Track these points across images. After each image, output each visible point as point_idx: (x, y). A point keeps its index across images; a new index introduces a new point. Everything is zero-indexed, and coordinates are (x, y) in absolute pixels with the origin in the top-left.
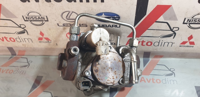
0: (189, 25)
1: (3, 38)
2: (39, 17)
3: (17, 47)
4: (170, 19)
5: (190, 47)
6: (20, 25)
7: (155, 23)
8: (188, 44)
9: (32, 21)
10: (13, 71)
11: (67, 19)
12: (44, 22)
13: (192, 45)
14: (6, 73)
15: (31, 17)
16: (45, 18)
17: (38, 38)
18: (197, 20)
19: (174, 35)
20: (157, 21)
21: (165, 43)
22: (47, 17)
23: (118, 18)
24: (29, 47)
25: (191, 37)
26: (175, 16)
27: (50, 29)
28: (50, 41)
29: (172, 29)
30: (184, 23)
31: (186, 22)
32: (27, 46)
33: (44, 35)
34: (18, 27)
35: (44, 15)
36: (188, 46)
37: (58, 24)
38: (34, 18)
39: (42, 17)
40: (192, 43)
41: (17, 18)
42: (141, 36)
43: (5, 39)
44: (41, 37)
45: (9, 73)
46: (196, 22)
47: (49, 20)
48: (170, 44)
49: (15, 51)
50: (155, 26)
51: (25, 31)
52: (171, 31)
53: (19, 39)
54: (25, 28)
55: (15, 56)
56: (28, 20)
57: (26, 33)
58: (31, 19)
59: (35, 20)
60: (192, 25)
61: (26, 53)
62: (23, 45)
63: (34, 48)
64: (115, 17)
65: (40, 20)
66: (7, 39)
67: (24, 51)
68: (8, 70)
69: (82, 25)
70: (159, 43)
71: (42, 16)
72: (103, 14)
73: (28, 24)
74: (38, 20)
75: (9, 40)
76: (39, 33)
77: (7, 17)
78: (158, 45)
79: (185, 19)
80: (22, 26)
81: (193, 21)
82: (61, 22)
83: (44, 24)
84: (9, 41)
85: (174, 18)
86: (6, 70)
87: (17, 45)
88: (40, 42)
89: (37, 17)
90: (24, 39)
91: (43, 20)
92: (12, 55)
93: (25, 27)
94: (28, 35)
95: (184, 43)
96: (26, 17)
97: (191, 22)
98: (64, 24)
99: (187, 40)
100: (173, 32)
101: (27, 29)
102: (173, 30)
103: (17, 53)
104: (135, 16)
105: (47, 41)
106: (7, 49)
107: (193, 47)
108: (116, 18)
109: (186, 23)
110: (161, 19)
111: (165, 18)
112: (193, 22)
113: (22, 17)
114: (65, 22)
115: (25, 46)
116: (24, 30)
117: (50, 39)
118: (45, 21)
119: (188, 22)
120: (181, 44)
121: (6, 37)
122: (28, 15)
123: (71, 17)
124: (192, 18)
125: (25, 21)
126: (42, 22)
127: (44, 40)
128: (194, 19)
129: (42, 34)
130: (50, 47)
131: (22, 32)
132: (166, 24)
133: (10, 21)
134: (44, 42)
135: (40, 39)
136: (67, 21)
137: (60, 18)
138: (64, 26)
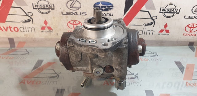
0: (164, 14)
1: (7, 27)
2: (47, 5)
3: (18, 38)
4: (150, 8)
5: (167, 35)
6: (28, 13)
7: (139, 12)
8: (164, 32)
9: (40, 9)
10: (13, 57)
11: (71, 8)
12: (50, 10)
13: (168, 33)
14: (6, 58)
15: (40, 5)
16: (52, 6)
17: (41, 27)
18: (169, 10)
19: (154, 23)
20: (141, 10)
21: (147, 31)
22: (54, 5)
23: (112, 7)
24: (30, 37)
25: (166, 26)
26: (153, 6)
27: (54, 18)
28: (51, 31)
29: (152, 17)
30: (160, 12)
31: (161, 11)
32: (28, 37)
33: (48, 24)
34: (26, 15)
35: (51, 3)
36: (164, 34)
37: (62, 13)
38: (42, 6)
39: (49, 6)
40: (167, 31)
41: (27, 6)
42: (129, 24)
43: (9, 29)
44: (44, 25)
45: (10, 58)
46: (169, 12)
47: (55, 8)
48: (151, 32)
49: (15, 43)
50: (139, 14)
51: (31, 20)
52: (151, 20)
53: (23, 28)
54: (32, 17)
55: (13, 48)
56: (37, 8)
57: (31, 22)
58: (40, 7)
59: (43, 8)
60: (166, 14)
61: (26, 45)
62: (25, 35)
63: (35, 38)
64: (109, 6)
65: (47, 8)
66: (11, 28)
67: (24, 43)
68: (8, 57)
69: (82, 13)
70: (143, 31)
71: (50, 4)
72: (101, 3)
73: (36, 12)
74: (45, 8)
75: (12, 29)
76: (44, 21)
77: (18, 5)
78: (142, 34)
79: (161, 8)
80: (30, 14)
81: (167, 10)
82: (65, 10)
83: (50, 12)
84: (13, 31)
85: (153, 7)
86: (5, 57)
87: (19, 36)
88: (42, 31)
89: (45, 6)
90: (28, 28)
91: (50, 8)
92: (11, 47)
93: (32, 15)
94: (33, 23)
95: (162, 31)
96: (36, 5)
97: (165, 12)
98: (67, 13)
99: (163, 28)
100: (153, 20)
101: (34, 17)
102: (153, 19)
103: (16, 45)
104: (125, 6)
105: (49, 30)
106: (8, 40)
107: (168, 35)
108: (111, 7)
109: (162, 13)
110: (144, 8)
111: (147, 8)
112: (166, 12)
113: (32, 5)
114: (69, 11)
115: (27, 36)
116: (30, 18)
117: (52, 28)
118: (52, 9)
119: (163, 11)
120: (160, 32)
121: (11, 26)
122: (38, 3)
123: (75, 6)
124: (166, 7)
125: (34, 9)
126: (48, 10)
127: (47, 29)
128: (167, 9)
129: (46, 23)
130: (50, 37)
131: (28, 21)
132: (148, 13)
133: (20, 9)
134: (45, 32)
135: (43, 28)
136: (71, 10)
137: (65, 6)
138: (67, 14)
